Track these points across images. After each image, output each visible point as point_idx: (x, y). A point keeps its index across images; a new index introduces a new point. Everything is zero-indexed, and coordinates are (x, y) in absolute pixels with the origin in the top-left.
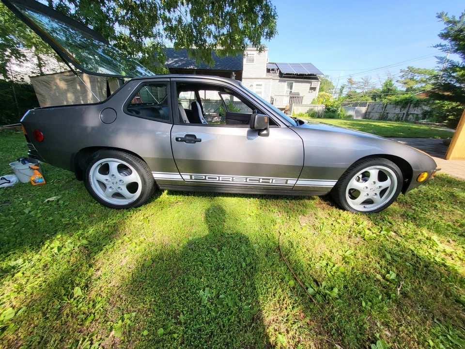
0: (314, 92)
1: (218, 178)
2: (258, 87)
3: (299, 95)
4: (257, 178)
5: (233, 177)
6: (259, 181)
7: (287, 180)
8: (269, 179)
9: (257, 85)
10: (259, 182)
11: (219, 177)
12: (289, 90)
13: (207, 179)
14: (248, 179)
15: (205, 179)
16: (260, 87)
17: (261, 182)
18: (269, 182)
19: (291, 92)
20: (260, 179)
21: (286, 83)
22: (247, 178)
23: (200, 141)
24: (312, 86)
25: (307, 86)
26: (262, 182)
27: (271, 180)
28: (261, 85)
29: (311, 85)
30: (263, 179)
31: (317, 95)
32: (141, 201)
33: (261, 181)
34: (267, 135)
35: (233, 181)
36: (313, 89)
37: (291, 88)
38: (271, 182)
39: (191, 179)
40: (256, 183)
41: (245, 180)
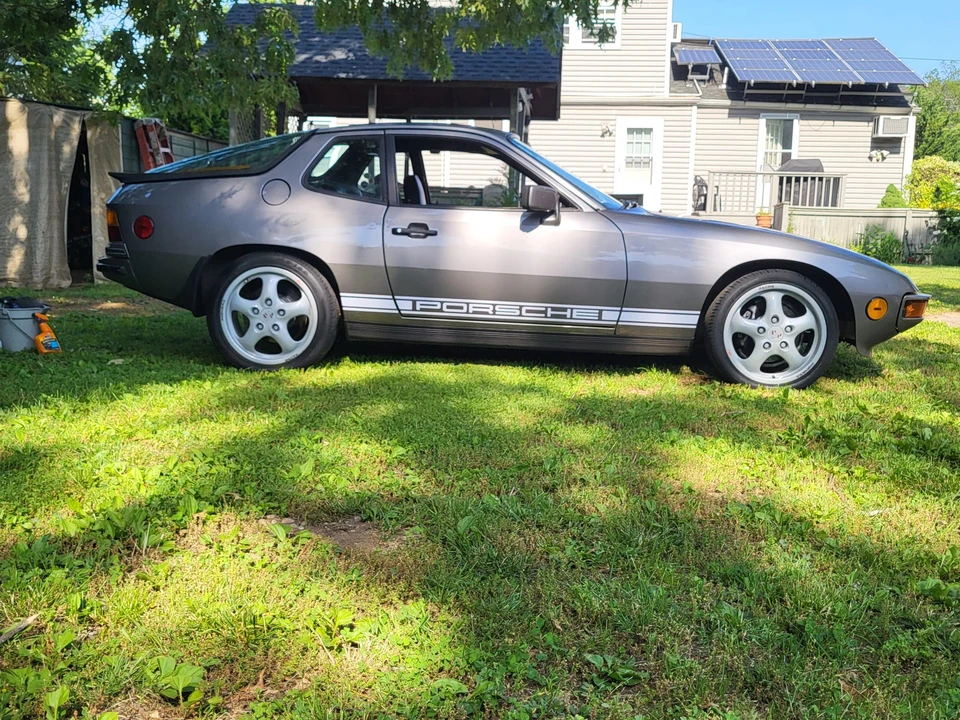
0: (891, 158)
1: (465, 306)
3: (820, 168)
4: (540, 306)
5: (494, 305)
6: (545, 312)
7: (601, 311)
8: (565, 310)
9: (630, 131)
10: (546, 317)
11: (468, 304)
12: (779, 149)
13: (445, 309)
14: (524, 309)
15: (441, 310)
16: (644, 138)
17: (549, 315)
18: (564, 317)
19: (786, 157)
20: (547, 308)
22: (521, 307)
23: (435, 234)
24: (881, 134)
26: (553, 316)
27: (569, 311)
28: (649, 131)
29: (875, 130)
30: (553, 309)
31: (908, 171)
32: (310, 355)
33: (550, 312)
34: (557, 223)
35: (494, 314)
36: (891, 144)
37: (787, 142)
38: (569, 316)
39: (414, 309)
40: (540, 318)
41: (518, 313)
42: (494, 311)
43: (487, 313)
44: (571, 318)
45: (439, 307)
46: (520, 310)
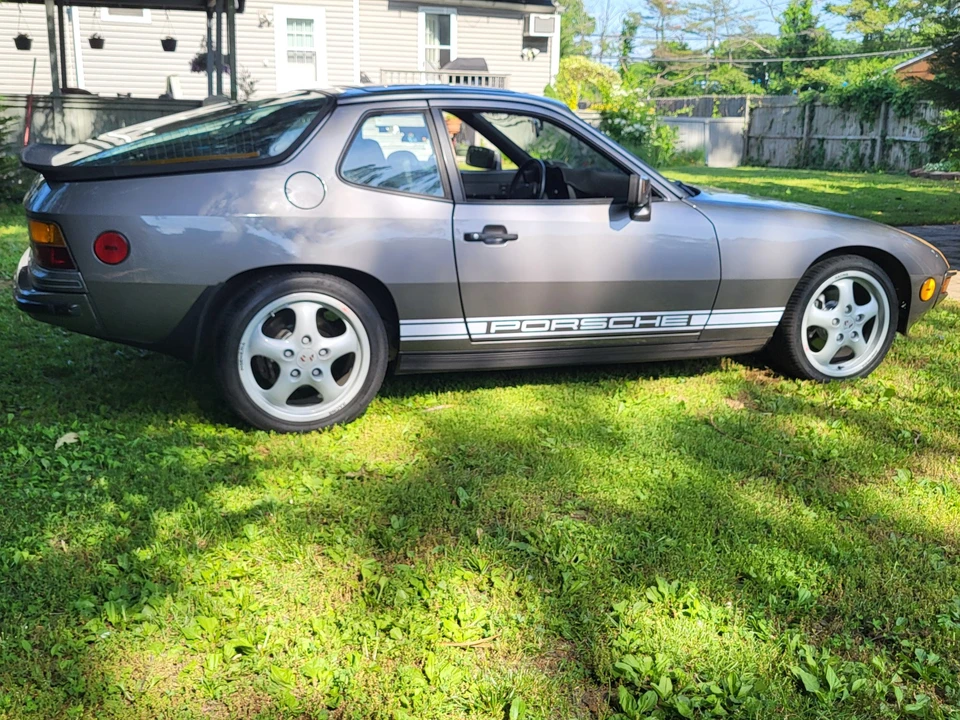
0: (541, 57)
1: (548, 323)
2: (295, 29)
5: (580, 319)
6: (633, 322)
7: (691, 316)
8: (655, 318)
9: (290, 21)
10: (634, 327)
11: (551, 320)
12: (437, 45)
13: (524, 328)
14: (612, 321)
15: (519, 331)
16: (304, 29)
17: (637, 325)
18: (653, 326)
20: (636, 317)
21: (421, 16)
22: (609, 318)
23: (515, 238)
24: (532, 33)
25: (511, 29)
26: (641, 326)
27: (659, 318)
28: (309, 22)
29: (526, 28)
30: (643, 318)
31: (555, 70)
33: (639, 322)
34: (647, 218)
35: (579, 329)
36: (536, 43)
37: (444, 38)
38: (657, 325)
39: (488, 332)
40: (627, 329)
41: (605, 325)
42: (579, 326)
43: (571, 329)
44: (660, 326)
45: (517, 327)
46: (608, 322)
